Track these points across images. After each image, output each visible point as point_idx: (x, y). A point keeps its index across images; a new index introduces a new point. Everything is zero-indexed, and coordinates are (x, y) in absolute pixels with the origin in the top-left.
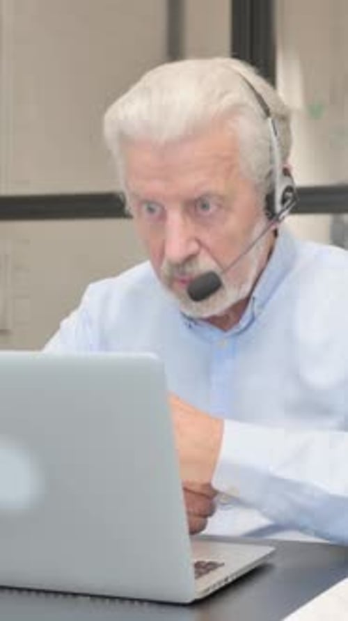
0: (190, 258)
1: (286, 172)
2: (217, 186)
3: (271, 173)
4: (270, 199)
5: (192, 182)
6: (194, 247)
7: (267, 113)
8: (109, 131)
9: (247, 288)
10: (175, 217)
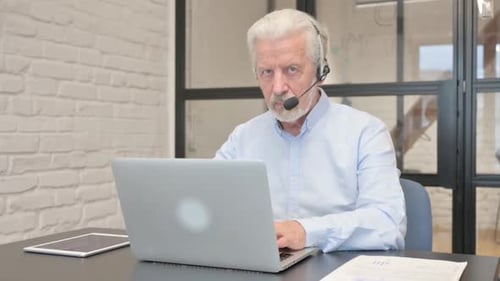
0: (285, 93)
1: (325, 60)
2: (297, 60)
3: (319, 59)
4: (319, 70)
5: (287, 58)
6: (286, 88)
7: (318, 32)
8: (250, 37)
9: (307, 110)
10: (278, 74)
